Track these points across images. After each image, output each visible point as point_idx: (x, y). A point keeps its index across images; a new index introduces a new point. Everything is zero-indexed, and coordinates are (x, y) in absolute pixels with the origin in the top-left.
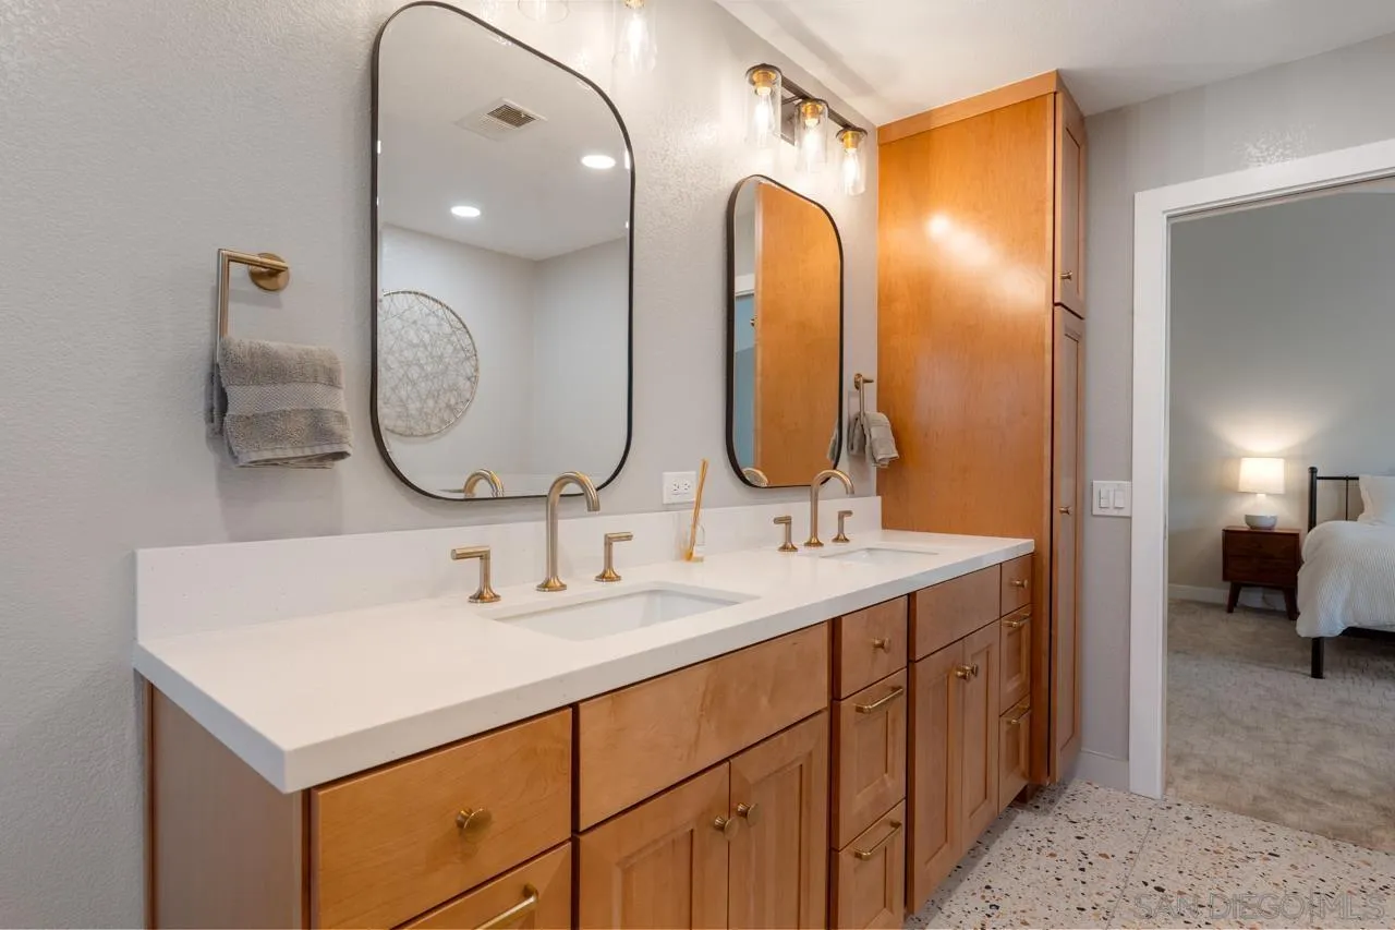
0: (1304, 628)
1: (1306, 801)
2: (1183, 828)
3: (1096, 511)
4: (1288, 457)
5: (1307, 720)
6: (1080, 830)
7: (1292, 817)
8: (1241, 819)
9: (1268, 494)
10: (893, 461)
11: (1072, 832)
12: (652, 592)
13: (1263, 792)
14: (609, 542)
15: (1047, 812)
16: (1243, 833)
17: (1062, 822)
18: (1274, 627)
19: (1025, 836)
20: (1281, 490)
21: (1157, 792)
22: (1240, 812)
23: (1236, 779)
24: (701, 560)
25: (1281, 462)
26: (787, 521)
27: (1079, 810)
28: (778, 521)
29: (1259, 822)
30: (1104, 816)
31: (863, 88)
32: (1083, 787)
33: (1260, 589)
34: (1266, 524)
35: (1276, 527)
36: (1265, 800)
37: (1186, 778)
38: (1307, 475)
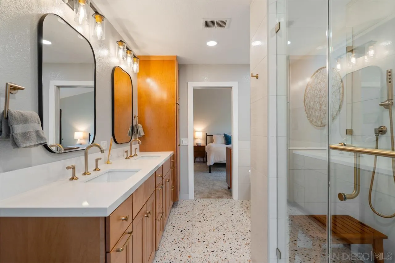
0: (208, 164)
1: (214, 194)
2: (199, 203)
3: (182, 145)
4: (203, 132)
5: (211, 180)
6: (183, 209)
7: (212, 197)
8: (206, 199)
9: (200, 139)
10: (143, 136)
11: (182, 209)
12: (108, 172)
13: (208, 194)
14: (97, 160)
15: (176, 207)
16: (206, 201)
17: (180, 208)
18: (203, 165)
19: (174, 213)
20: (202, 138)
21: (193, 199)
22: (206, 198)
23: (204, 193)
24: (111, 163)
25: (201, 133)
26: (127, 152)
27: (181, 205)
28: (125, 152)
29: (209, 199)
30: (186, 205)
31: (137, 47)
32: (181, 201)
33: (199, 158)
34: (200, 145)
35: (201, 145)
36: (208, 195)
37: (197, 195)
38: (205, 135)
